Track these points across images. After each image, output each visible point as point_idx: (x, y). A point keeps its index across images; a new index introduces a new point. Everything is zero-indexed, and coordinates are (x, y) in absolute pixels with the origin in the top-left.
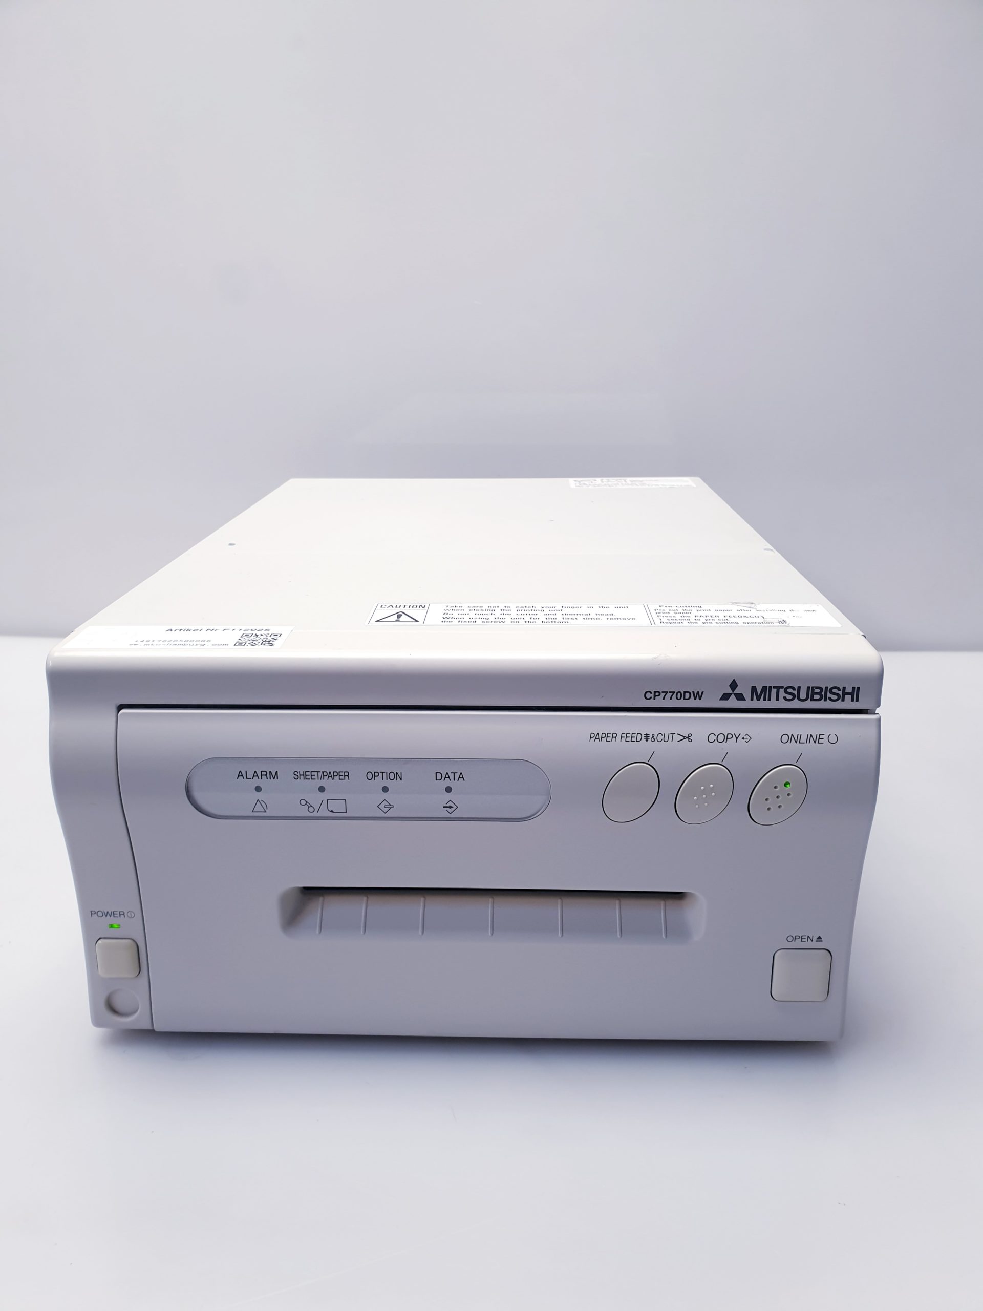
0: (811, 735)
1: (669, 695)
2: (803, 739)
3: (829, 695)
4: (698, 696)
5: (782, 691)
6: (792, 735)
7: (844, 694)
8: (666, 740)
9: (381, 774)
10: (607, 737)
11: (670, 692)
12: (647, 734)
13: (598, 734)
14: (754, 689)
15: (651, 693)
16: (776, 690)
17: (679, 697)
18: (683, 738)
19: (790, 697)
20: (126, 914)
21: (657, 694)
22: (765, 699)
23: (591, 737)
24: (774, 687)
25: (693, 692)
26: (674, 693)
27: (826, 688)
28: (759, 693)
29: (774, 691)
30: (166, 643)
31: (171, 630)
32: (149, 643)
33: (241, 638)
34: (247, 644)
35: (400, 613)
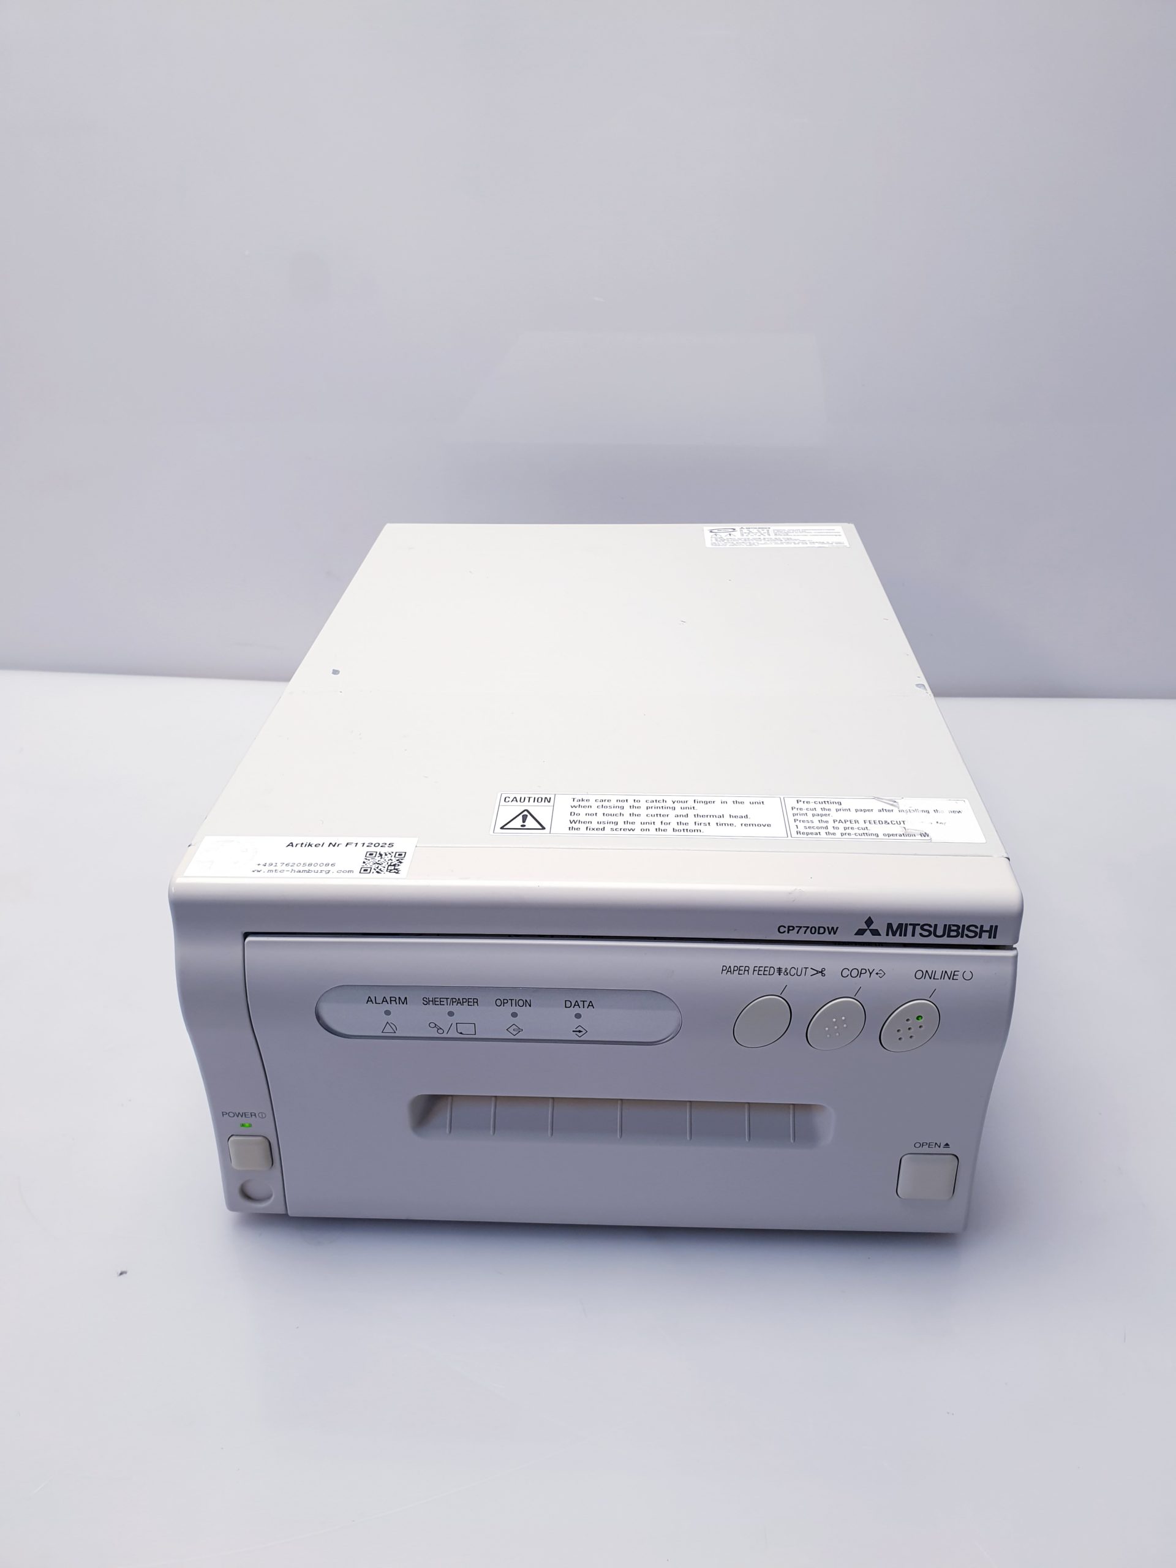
0: (946, 972)
1: (803, 929)
2: (938, 976)
3: (966, 932)
4: (833, 931)
5: (918, 928)
6: (927, 971)
7: (982, 931)
8: (799, 974)
9: (510, 1001)
10: (740, 970)
11: (804, 927)
12: (780, 968)
13: (730, 967)
14: (890, 926)
15: (785, 927)
16: (912, 927)
17: (813, 932)
18: (816, 972)
19: (926, 933)
20: (257, 1115)
21: (791, 928)
22: (900, 935)
23: (723, 970)
24: (910, 924)
25: (828, 928)
26: (808, 927)
27: (964, 926)
28: (895, 929)
29: (910, 928)
30: (290, 868)
31: (291, 844)
32: (272, 868)
33: (365, 861)
34: (373, 870)
35: (526, 813)
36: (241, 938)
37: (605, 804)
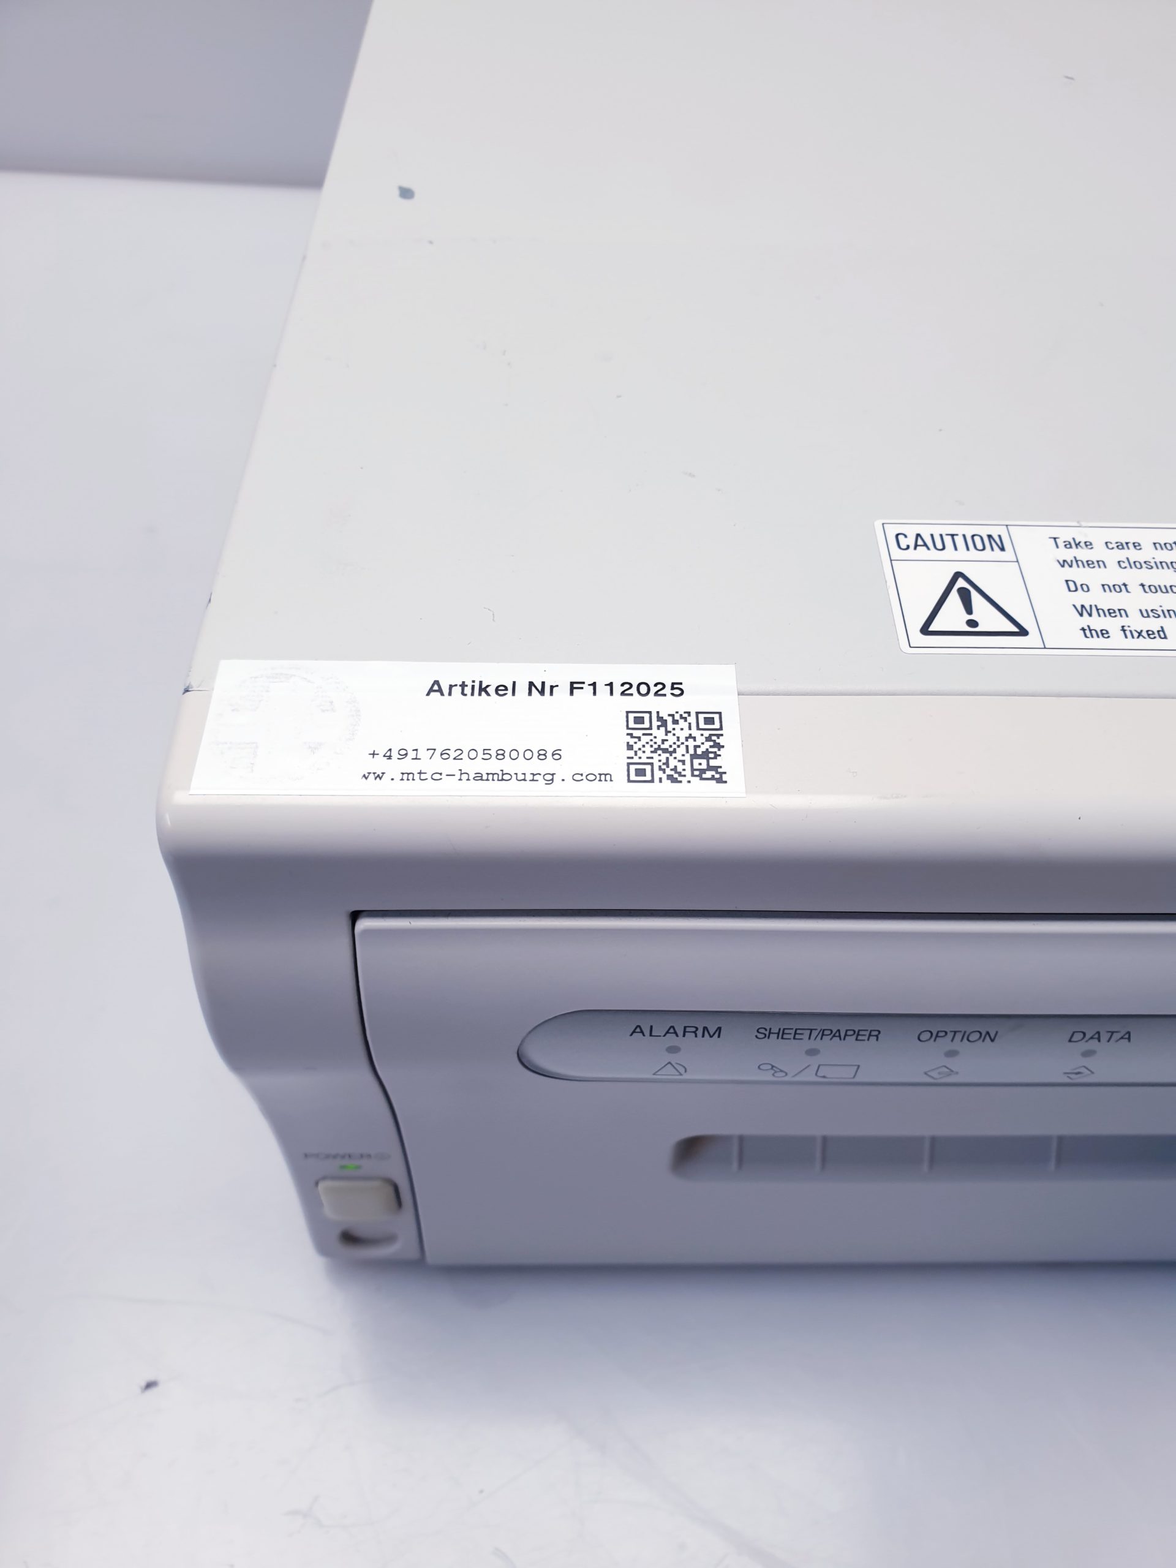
9: (950, 1035)
20: (373, 1156)
30: (451, 766)
31: (435, 688)
32: (408, 765)
33: (632, 741)
34: (658, 774)
35: (961, 583)
36: (345, 922)
37: (1133, 555)
